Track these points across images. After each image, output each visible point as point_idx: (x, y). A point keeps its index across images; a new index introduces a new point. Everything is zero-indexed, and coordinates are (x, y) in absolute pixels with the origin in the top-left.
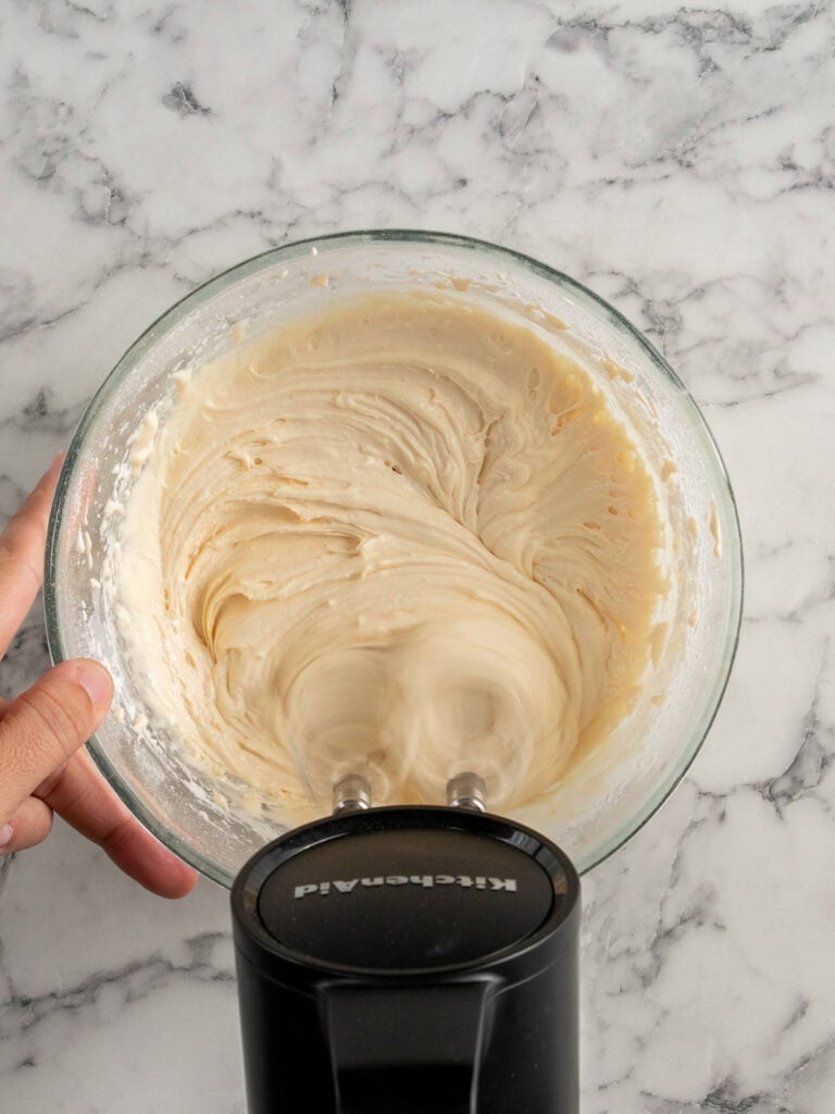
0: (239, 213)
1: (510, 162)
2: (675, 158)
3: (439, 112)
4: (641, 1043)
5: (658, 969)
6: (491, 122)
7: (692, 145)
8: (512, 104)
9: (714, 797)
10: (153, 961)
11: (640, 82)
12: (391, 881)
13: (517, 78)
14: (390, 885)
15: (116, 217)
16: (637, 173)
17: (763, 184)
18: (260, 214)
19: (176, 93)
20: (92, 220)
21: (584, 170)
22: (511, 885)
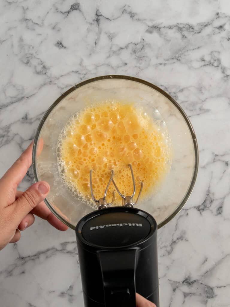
0: (73, 71)
1: (137, 59)
2: (176, 58)
3: (120, 47)
4: (168, 268)
5: (172, 250)
6: (132, 50)
7: (180, 55)
8: (137, 46)
9: (185, 210)
10: (53, 248)
11: (168, 41)
12: (113, 225)
13: (139, 39)
14: (112, 226)
15: (44, 72)
16: (167, 62)
17: (196, 65)
18: (78, 72)
19: (58, 43)
20: (38, 73)
21: (154, 61)
22: (141, 225)
